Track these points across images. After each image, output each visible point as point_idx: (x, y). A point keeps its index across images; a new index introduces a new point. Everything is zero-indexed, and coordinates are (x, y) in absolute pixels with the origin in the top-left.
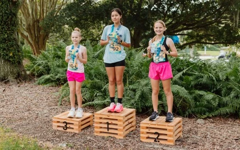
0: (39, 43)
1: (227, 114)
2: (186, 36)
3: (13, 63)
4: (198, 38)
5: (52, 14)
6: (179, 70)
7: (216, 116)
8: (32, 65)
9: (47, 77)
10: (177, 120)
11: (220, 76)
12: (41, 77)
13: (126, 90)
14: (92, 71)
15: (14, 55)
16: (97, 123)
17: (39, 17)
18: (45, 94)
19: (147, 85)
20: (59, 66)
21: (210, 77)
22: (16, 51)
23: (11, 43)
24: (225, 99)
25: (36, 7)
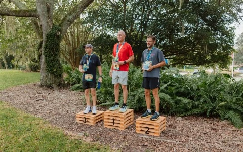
1: (198, 113)
3: (56, 76)
6: (165, 83)
7: (190, 115)
8: (70, 77)
9: (78, 85)
10: (162, 118)
11: (194, 87)
12: (74, 85)
15: (56, 70)
16: (106, 119)
17: (76, 46)
18: (75, 97)
21: (186, 87)
22: (59, 68)
23: (55, 62)
24: (197, 103)
25: (75, 40)
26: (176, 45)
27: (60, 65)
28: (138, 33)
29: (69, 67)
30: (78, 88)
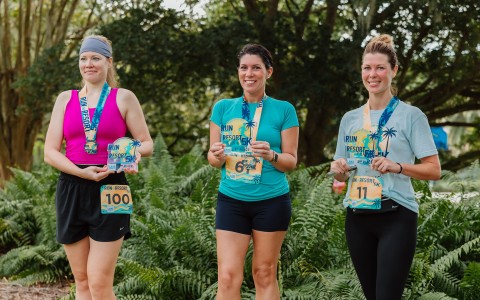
0: (14, 143)
5: (53, 54)
14: (169, 240)
17: (14, 62)
19: (341, 290)
25: (7, 31)
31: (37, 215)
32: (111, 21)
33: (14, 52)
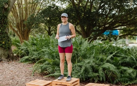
0: (25, 35)
2: (122, 31)
3: (5, 49)
4: (129, 32)
5: (32, 16)
8: (18, 49)
9: (27, 57)
12: (23, 58)
13: (76, 66)
14: (54, 54)
15: (5, 43)
17: (24, 18)
18: (24, 69)
19: (89, 63)
20: (34, 51)
21: (131, 58)
22: (7, 41)
23: (4, 35)
25: (23, 12)
26: (126, 16)
27: (8, 37)
28: (87, 4)
29: (17, 39)
30: (27, 60)
31: (28, 50)
32: (45, 9)
33: (24, 16)
